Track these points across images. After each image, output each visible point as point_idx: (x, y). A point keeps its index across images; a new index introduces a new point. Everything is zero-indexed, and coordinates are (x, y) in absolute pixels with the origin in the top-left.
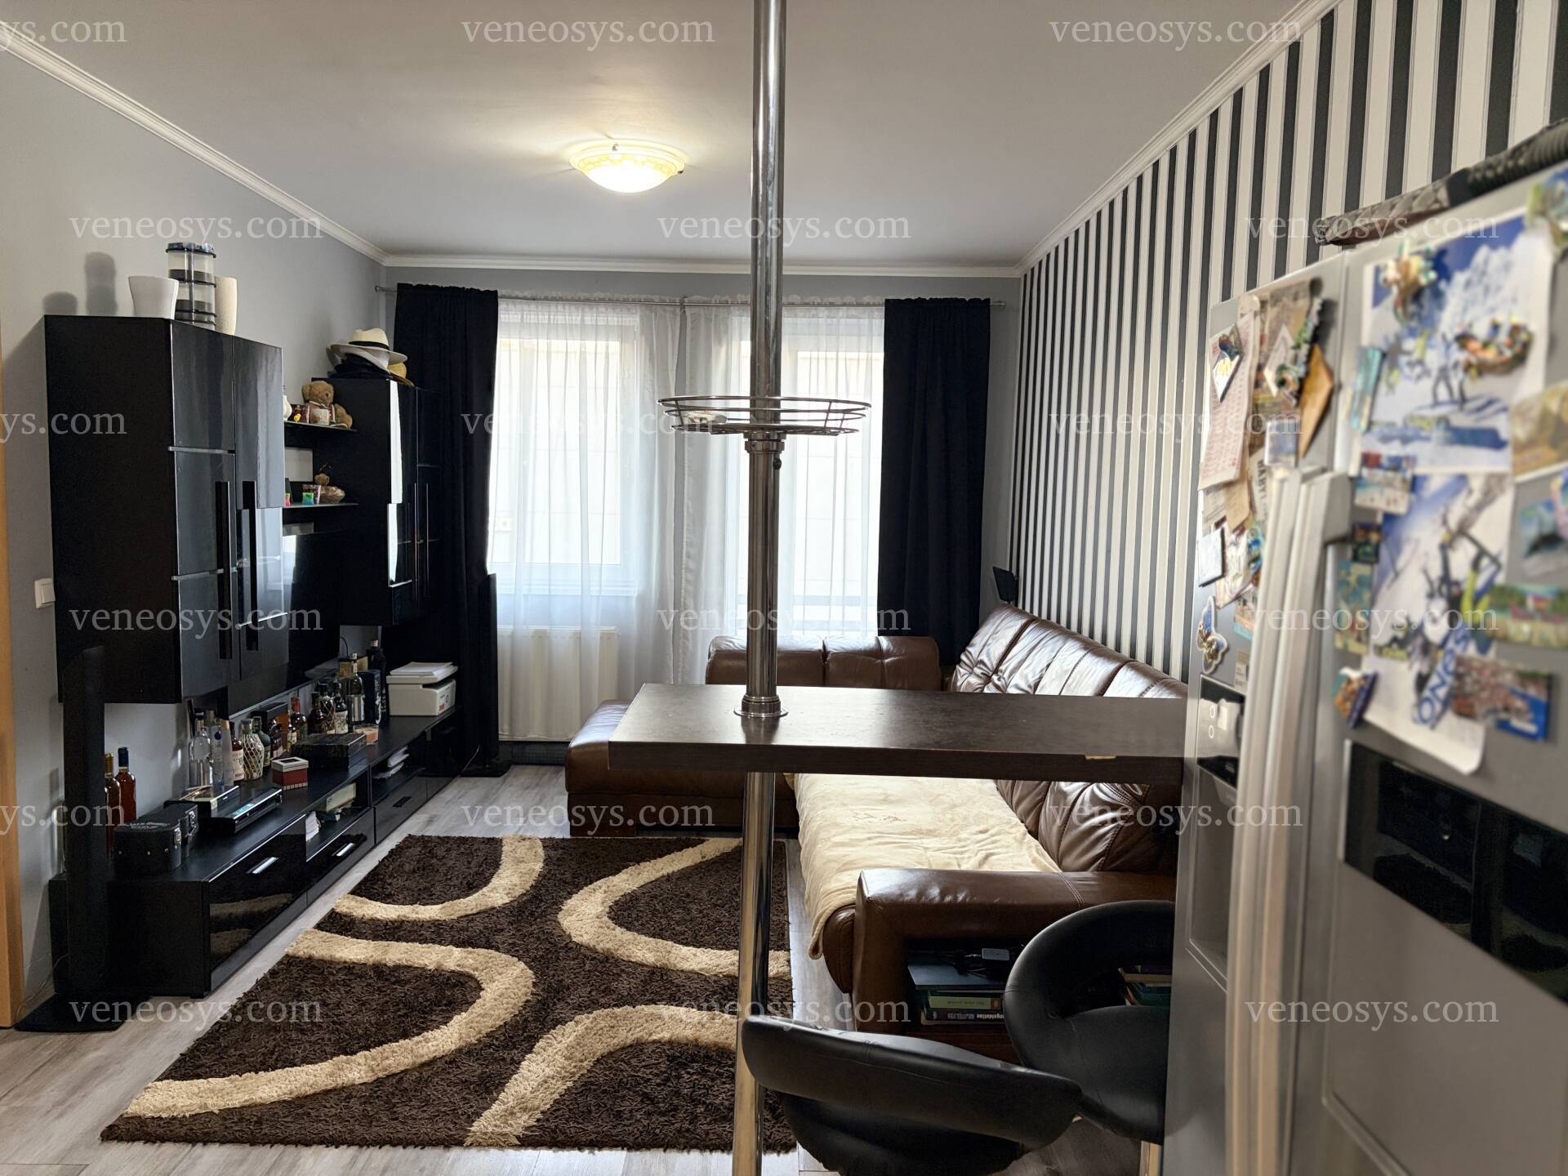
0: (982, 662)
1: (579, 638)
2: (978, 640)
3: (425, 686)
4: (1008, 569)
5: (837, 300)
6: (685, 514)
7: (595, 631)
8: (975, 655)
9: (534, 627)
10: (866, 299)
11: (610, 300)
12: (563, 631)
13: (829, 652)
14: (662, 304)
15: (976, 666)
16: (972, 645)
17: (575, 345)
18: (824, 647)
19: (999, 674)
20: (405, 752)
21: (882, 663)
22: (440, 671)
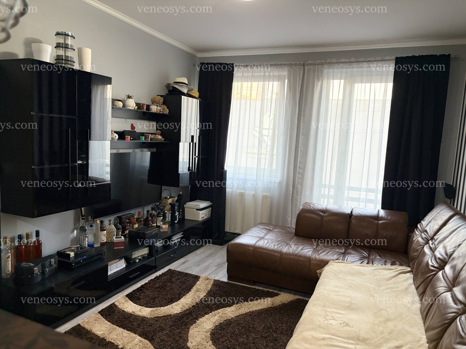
0: (426, 231)
1: (254, 196)
2: (428, 218)
3: (197, 210)
4: (452, 184)
5: (372, 59)
6: (299, 150)
7: (260, 194)
8: (424, 226)
9: (239, 191)
10: (387, 58)
11: (275, 65)
12: (249, 193)
13: (353, 215)
14: (296, 65)
15: (423, 232)
16: (424, 221)
17: (261, 83)
18: (352, 212)
19: (433, 240)
20: (182, 234)
21: (378, 223)
22: (203, 204)
